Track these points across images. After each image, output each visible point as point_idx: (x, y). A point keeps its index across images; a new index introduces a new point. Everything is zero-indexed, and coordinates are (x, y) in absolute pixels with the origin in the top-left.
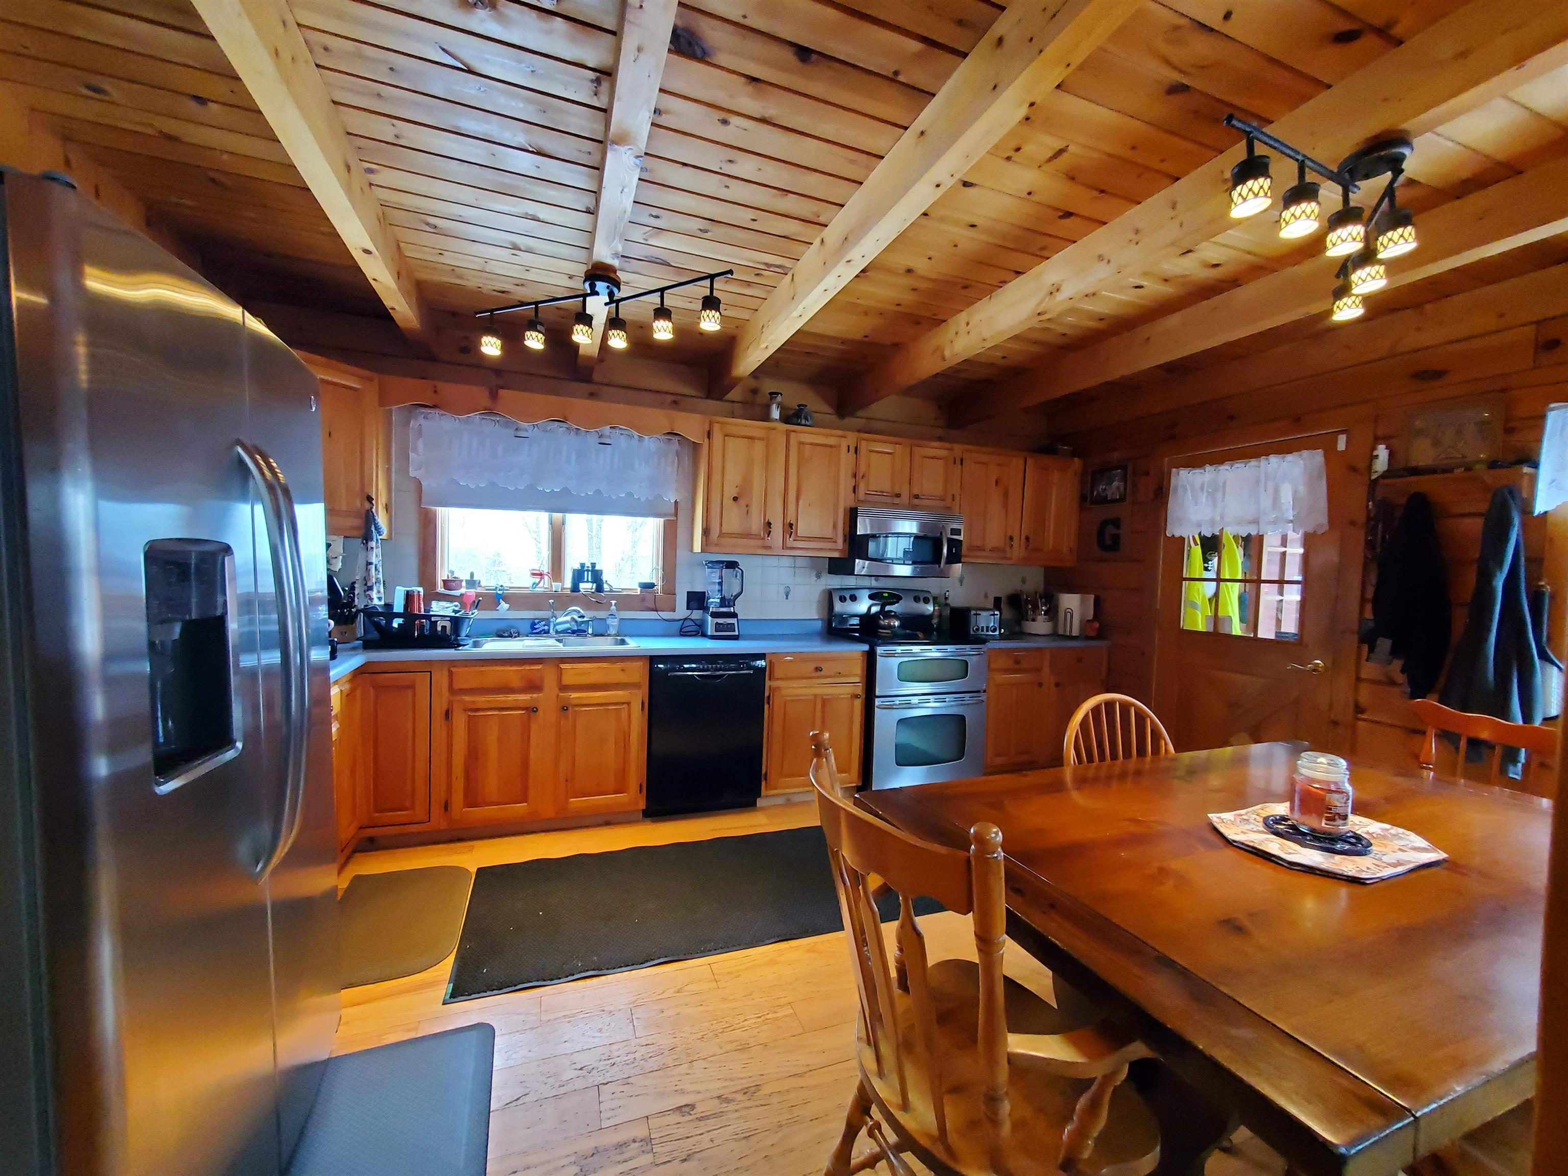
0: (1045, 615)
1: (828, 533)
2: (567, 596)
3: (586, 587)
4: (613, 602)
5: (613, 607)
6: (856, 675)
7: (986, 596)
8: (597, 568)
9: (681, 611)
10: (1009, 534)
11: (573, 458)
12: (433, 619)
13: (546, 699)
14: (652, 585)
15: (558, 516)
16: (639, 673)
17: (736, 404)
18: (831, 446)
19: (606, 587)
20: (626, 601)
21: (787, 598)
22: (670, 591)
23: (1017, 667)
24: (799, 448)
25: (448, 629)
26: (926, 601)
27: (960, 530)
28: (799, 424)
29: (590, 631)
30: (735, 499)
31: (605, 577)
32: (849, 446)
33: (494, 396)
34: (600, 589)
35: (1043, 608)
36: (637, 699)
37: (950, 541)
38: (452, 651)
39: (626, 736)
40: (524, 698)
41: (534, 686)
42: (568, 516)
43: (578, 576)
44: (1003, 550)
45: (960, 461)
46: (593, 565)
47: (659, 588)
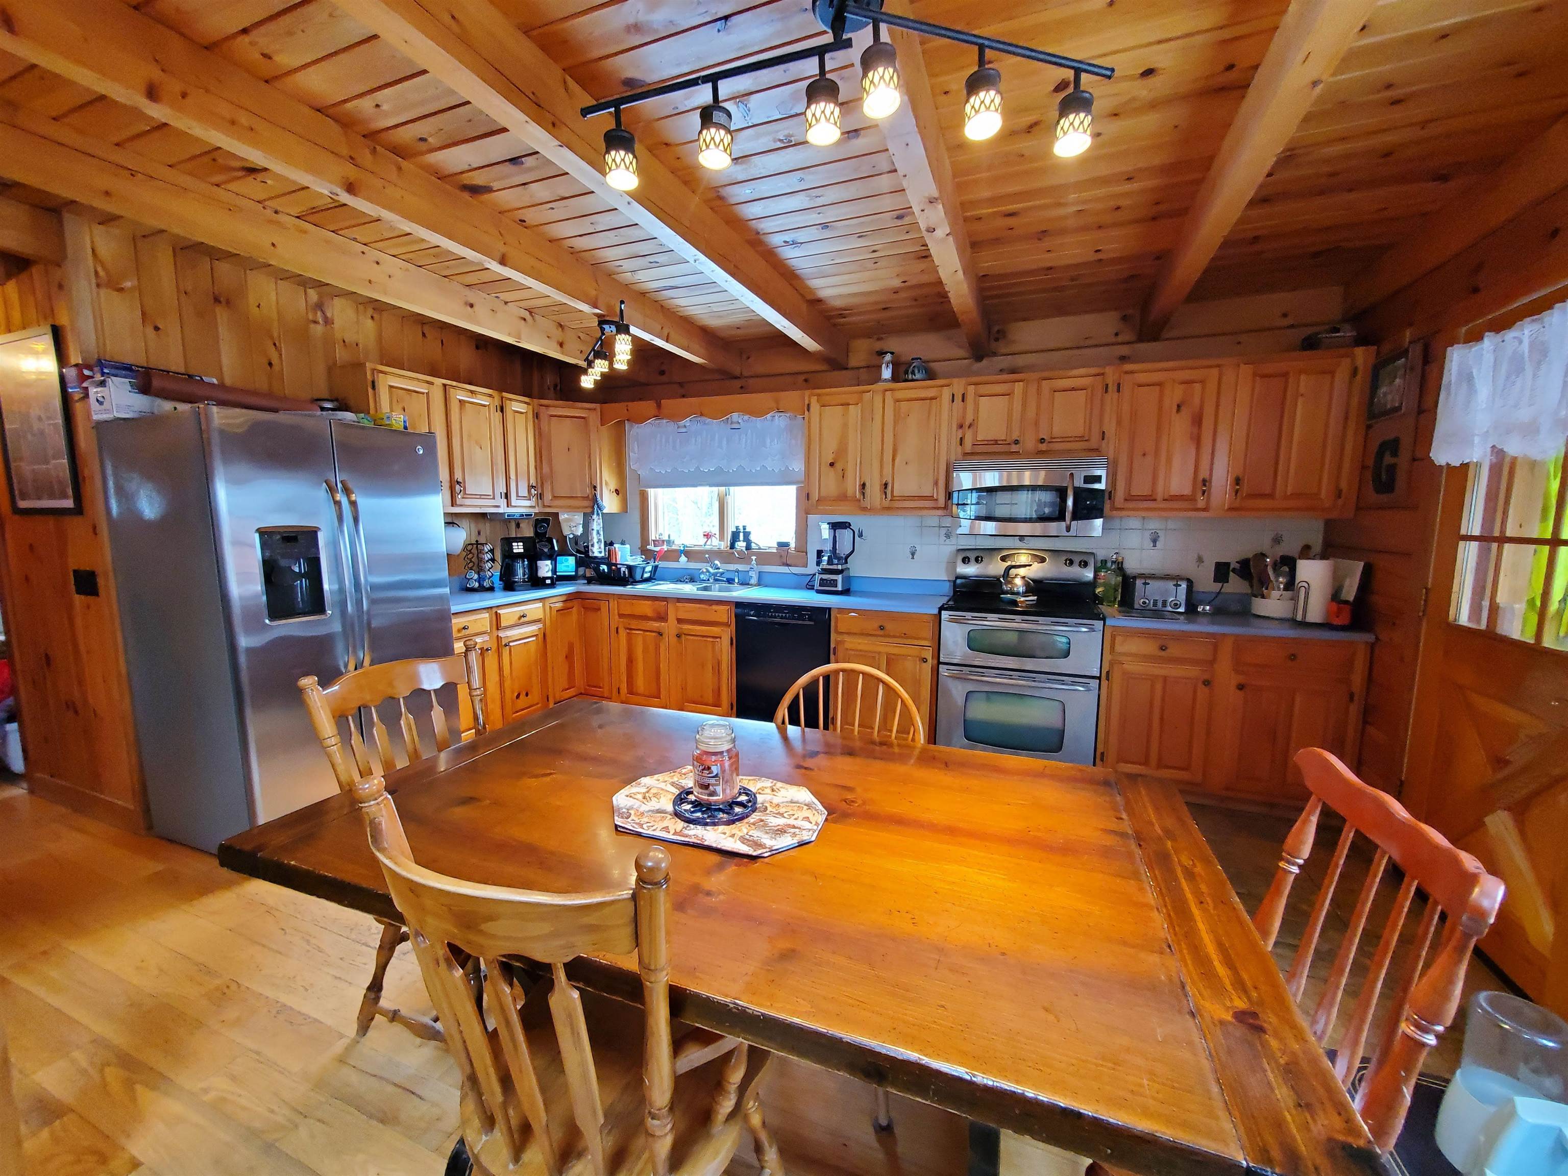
0: (1286, 589)
1: (927, 491)
2: (727, 552)
3: (740, 545)
4: (754, 558)
5: (754, 562)
6: (925, 639)
7: (1200, 560)
8: (747, 530)
9: (812, 568)
10: (1201, 477)
11: (725, 442)
12: (619, 566)
13: (670, 627)
14: (786, 545)
15: (723, 489)
16: (723, 614)
17: (861, 370)
18: (932, 399)
19: (753, 546)
20: (764, 557)
21: (913, 558)
22: (802, 549)
23: (1163, 653)
24: (895, 406)
25: (627, 573)
26: (1084, 564)
27: (1100, 477)
28: (906, 380)
29: (736, 581)
30: (832, 464)
31: (752, 538)
32: (953, 395)
33: (659, 406)
34: (748, 547)
35: (1281, 579)
36: (726, 635)
37: (1078, 492)
38: (621, 588)
39: (719, 663)
40: (656, 625)
41: (662, 618)
42: (732, 488)
43: (735, 536)
44: (1191, 499)
45: (1115, 388)
46: (744, 528)
47: (793, 545)
